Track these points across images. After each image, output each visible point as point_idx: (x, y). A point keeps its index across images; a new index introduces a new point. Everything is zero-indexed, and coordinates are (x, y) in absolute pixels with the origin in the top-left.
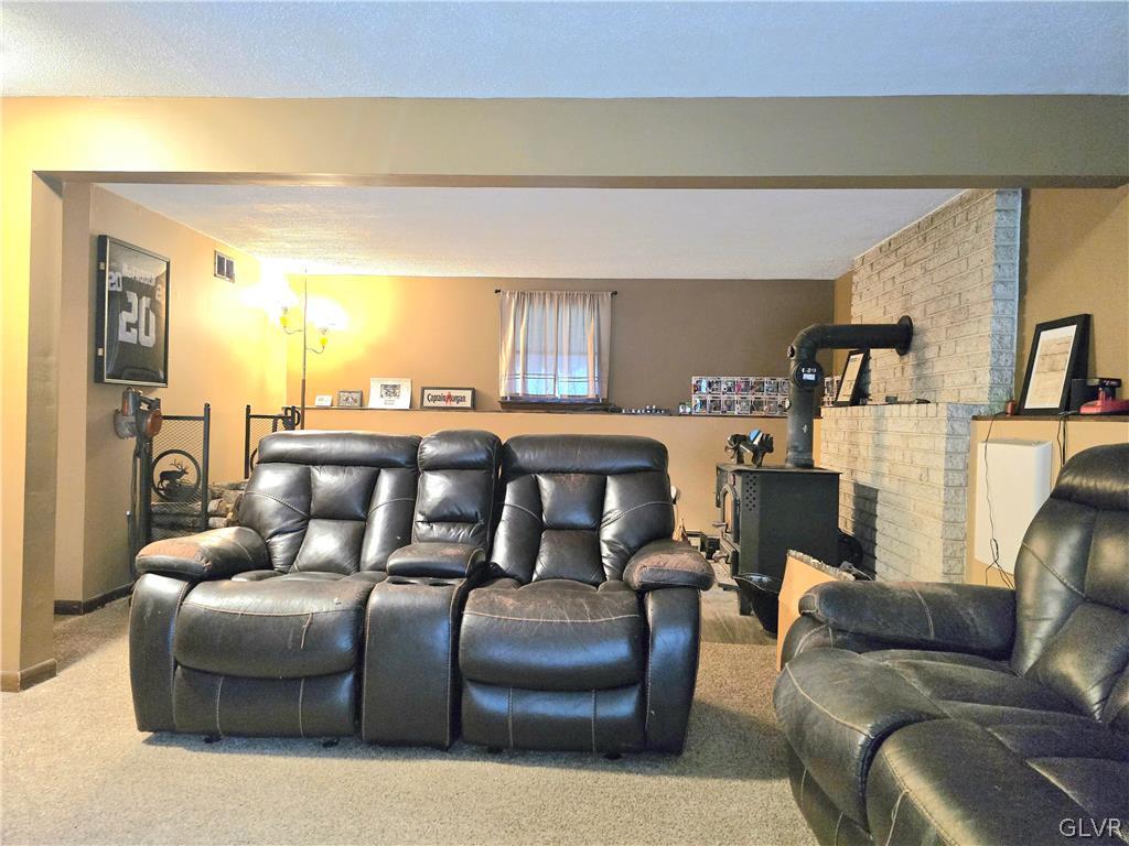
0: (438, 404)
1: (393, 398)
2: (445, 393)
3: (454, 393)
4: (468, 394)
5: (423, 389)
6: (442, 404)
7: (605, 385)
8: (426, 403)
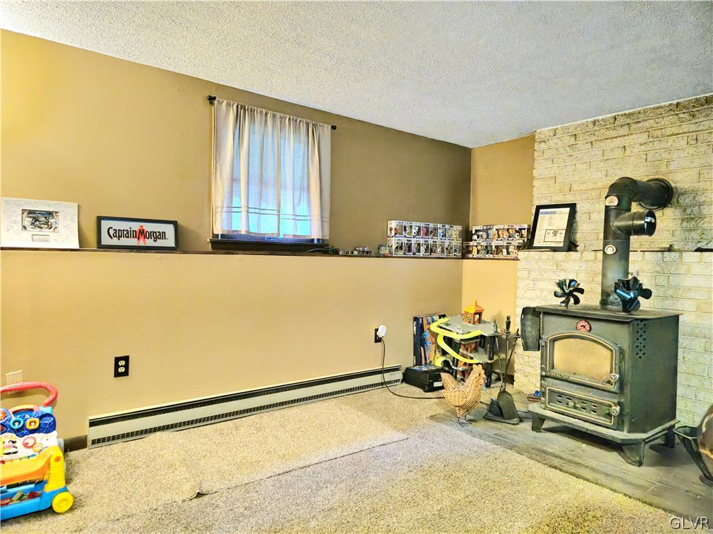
0: (124, 242)
1: (46, 231)
2: (136, 226)
3: (148, 227)
4: (169, 230)
5: (100, 219)
6: (133, 242)
7: (327, 226)
8: (106, 240)
